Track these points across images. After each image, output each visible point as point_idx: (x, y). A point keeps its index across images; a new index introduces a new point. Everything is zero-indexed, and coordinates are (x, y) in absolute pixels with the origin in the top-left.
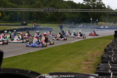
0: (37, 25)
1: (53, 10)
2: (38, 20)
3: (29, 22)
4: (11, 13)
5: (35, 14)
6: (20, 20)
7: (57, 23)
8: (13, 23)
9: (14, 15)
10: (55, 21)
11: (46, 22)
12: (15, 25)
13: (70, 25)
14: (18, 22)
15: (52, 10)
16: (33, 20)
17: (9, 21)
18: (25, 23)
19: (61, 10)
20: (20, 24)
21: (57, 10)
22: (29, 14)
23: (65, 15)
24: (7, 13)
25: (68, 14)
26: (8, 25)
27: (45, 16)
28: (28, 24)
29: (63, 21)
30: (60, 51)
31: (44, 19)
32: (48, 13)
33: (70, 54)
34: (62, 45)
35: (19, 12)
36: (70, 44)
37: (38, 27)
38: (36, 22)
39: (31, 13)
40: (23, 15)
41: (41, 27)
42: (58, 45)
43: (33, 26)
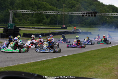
0: (77, 29)
1: (92, 14)
2: (78, 24)
3: (69, 26)
4: (51, 17)
5: (75, 18)
6: (60, 23)
7: (97, 27)
8: (53, 26)
9: (54, 19)
10: (96, 25)
11: (87, 26)
12: (55, 29)
13: (110, 30)
14: (58, 26)
15: (90, 14)
16: (73, 24)
17: (49, 24)
18: (65, 27)
19: (102, 14)
20: (60, 28)
21: (96, 14)
22: (69, 17)
23: (106, 19)
24: (48, 16)
25: (109, 18)
26: (48, 28)
27: (86, 20)
28: (68, 28)
29: (103, 25)
30: (95, 56)
31: (84, 23)
32: (86, 17)
33: (104, 58)
34: (98, 49)
35: (59, 16)
36: (106, 48)
37: (78, 31)
38: (76, 26)
39: (72, 17)
40: (63, 18)
41: (81, 31)
42: (94, 50)
43: (73, 30)
